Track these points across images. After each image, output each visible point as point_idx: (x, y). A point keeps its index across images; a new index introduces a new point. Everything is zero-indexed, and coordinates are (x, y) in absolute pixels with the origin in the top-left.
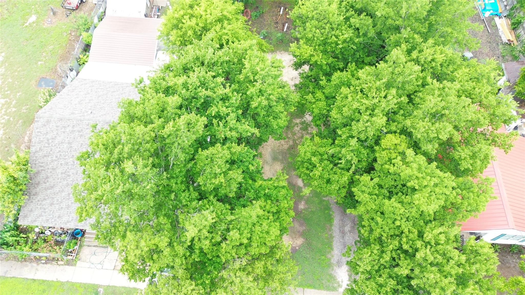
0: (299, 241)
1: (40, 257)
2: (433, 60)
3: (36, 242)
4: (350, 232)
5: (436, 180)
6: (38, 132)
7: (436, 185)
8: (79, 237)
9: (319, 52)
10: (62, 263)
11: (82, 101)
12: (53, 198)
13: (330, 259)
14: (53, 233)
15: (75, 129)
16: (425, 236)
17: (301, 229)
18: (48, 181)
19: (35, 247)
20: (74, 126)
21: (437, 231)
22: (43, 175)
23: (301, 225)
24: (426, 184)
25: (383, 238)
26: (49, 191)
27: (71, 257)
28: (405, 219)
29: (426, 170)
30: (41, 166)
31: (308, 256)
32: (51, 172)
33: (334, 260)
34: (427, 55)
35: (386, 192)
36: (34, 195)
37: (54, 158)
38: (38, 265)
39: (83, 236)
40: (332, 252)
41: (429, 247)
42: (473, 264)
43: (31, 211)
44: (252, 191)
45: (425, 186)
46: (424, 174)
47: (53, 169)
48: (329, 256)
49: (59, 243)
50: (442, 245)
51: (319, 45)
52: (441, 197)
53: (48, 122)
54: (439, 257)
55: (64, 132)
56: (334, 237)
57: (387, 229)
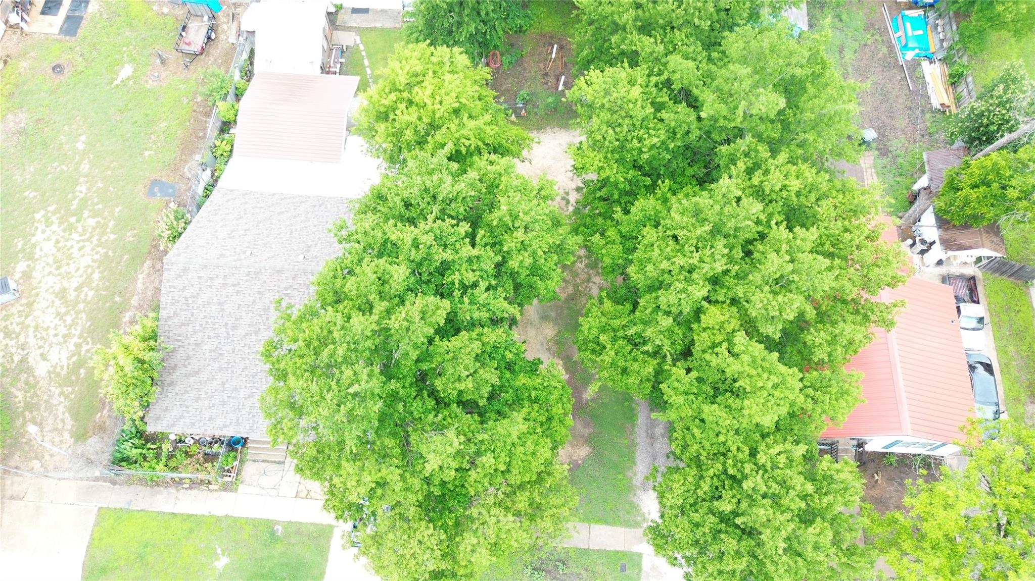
0: (583, 452)
1: (181, 479)
2: (784, 187)
3: (172, 456)
4: (663, 436)
5: (775, 379)
6: (170, 287)
7: (775, 386)
8: (239, 447)
9: (613, 162)
10: (216, 487)
11: (232, 231)
12: (199, 390)
13: (631, 479)
14: (197, 442)
15: (229, 281)
16: (758, 456)
17: (587, 432)
18: (189, 364)
19: (172, 463)
20: (225, 276)
21: (774, 452)
22: (181, 354)
23: (586, 425)
24: (761, 385)
25: (702, 458)
26: (192, 379)
27: (229, 479)
28: (732, 433)
29: (764, 364)
30: (178, 341)
31: (597, 474)
32: (193, 349)
33: (638, 480)
34: (774, 182)
35: (709, 389)
36: (169, 385)
37: (198, 327)
38: (178, 490)
39: (244, 445)
40: (634, 468)
41: (761, 472)
42: (826, 494)
43: (166, 410)
44: (511, 391)
45: (761, 388)
46: (760, 369)
47: (197, 345)
48: (629, 474)
49: (210, 458)
50: (781, 469)
51: (612, 152)
52: (782, 402)
53: (185, 270)
54: (774, 485)
55: (211, 287)
56: (637, 444)
57: (707, 445)
